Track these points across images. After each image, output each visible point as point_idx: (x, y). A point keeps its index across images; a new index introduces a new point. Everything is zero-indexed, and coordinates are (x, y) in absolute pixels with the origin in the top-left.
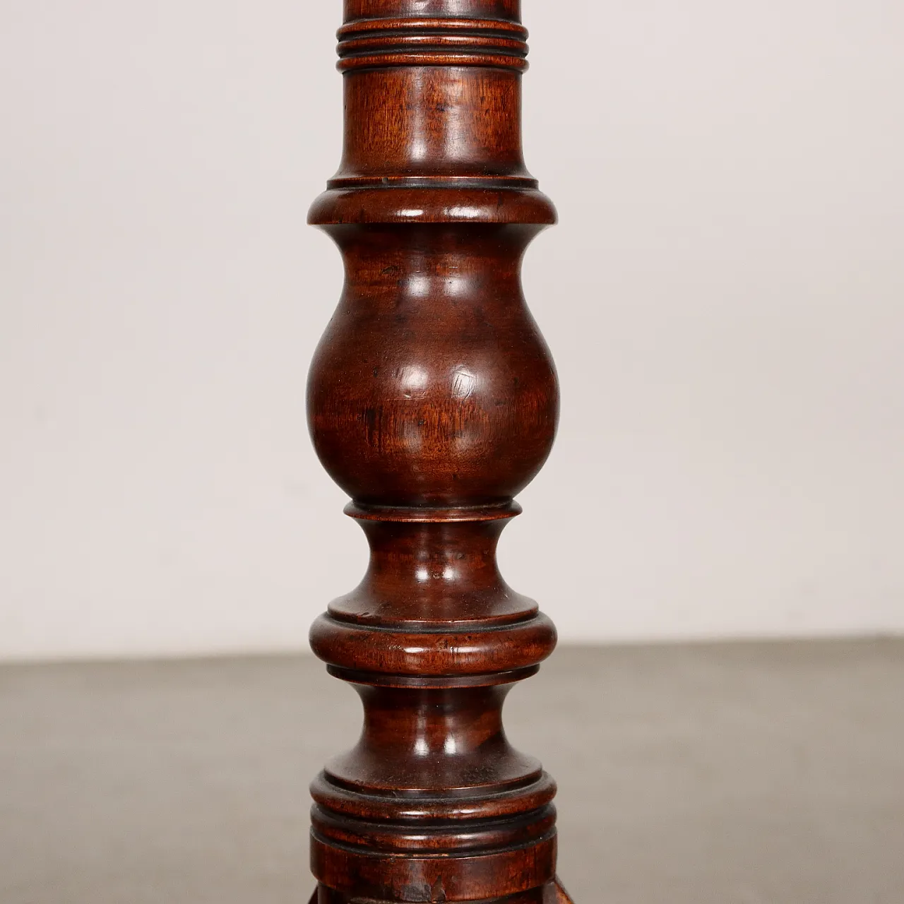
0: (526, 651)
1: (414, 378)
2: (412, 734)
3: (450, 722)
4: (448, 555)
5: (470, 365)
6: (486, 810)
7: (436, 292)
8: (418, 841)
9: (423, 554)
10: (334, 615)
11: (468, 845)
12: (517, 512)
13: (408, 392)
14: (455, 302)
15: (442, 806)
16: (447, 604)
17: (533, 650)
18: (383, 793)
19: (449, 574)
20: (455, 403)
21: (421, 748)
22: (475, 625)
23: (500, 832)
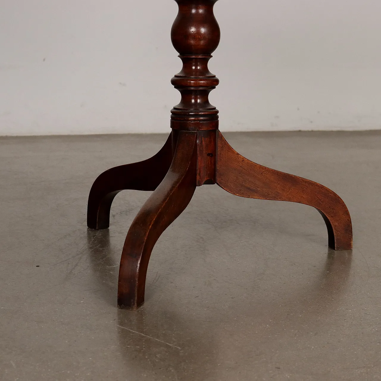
0: (214, 83)
1: (193, 30)
2: (191, 99)
3: (198, 96)
4: (199, 64)
5: (204, 27)
6: (206, 113)
7: (197, 12)
8: (193, 119)
9: (194, 64)
10: (176, 76)
11: (202, 120)
12: (212, 57)
13: (192, 32)
14: (201, 14)
15: (198, 112)
16: (198, 73)
17: (215, 83)
18: (186, 110)
19: (199, 68)
20: (201, 34)
21: (193, 101)
22: (204, 77)
23: (208, 118)
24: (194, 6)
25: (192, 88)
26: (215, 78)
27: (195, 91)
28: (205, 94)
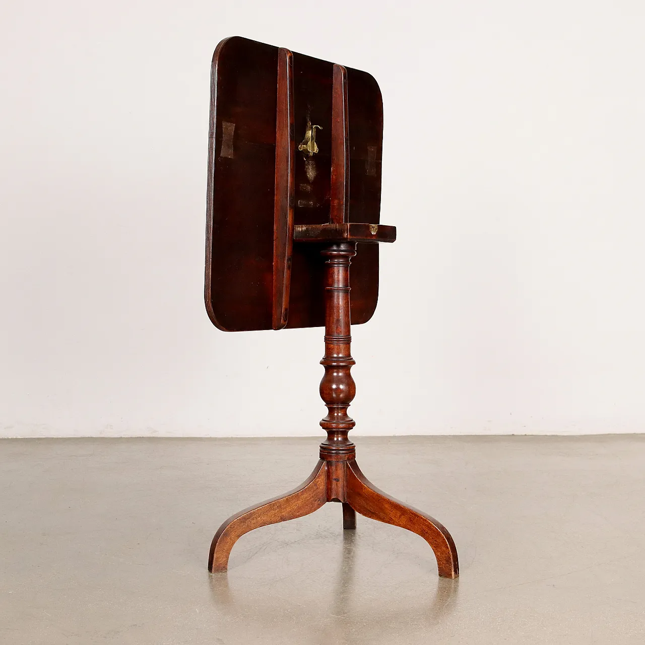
18: (330, 445)
20: (341, 389)
21: (335, 439)
23: (348, 451)
24: (335, 370)
25: (334, 430)
26: (352, 422)
27: (337, 431)
28: (344, 433)
